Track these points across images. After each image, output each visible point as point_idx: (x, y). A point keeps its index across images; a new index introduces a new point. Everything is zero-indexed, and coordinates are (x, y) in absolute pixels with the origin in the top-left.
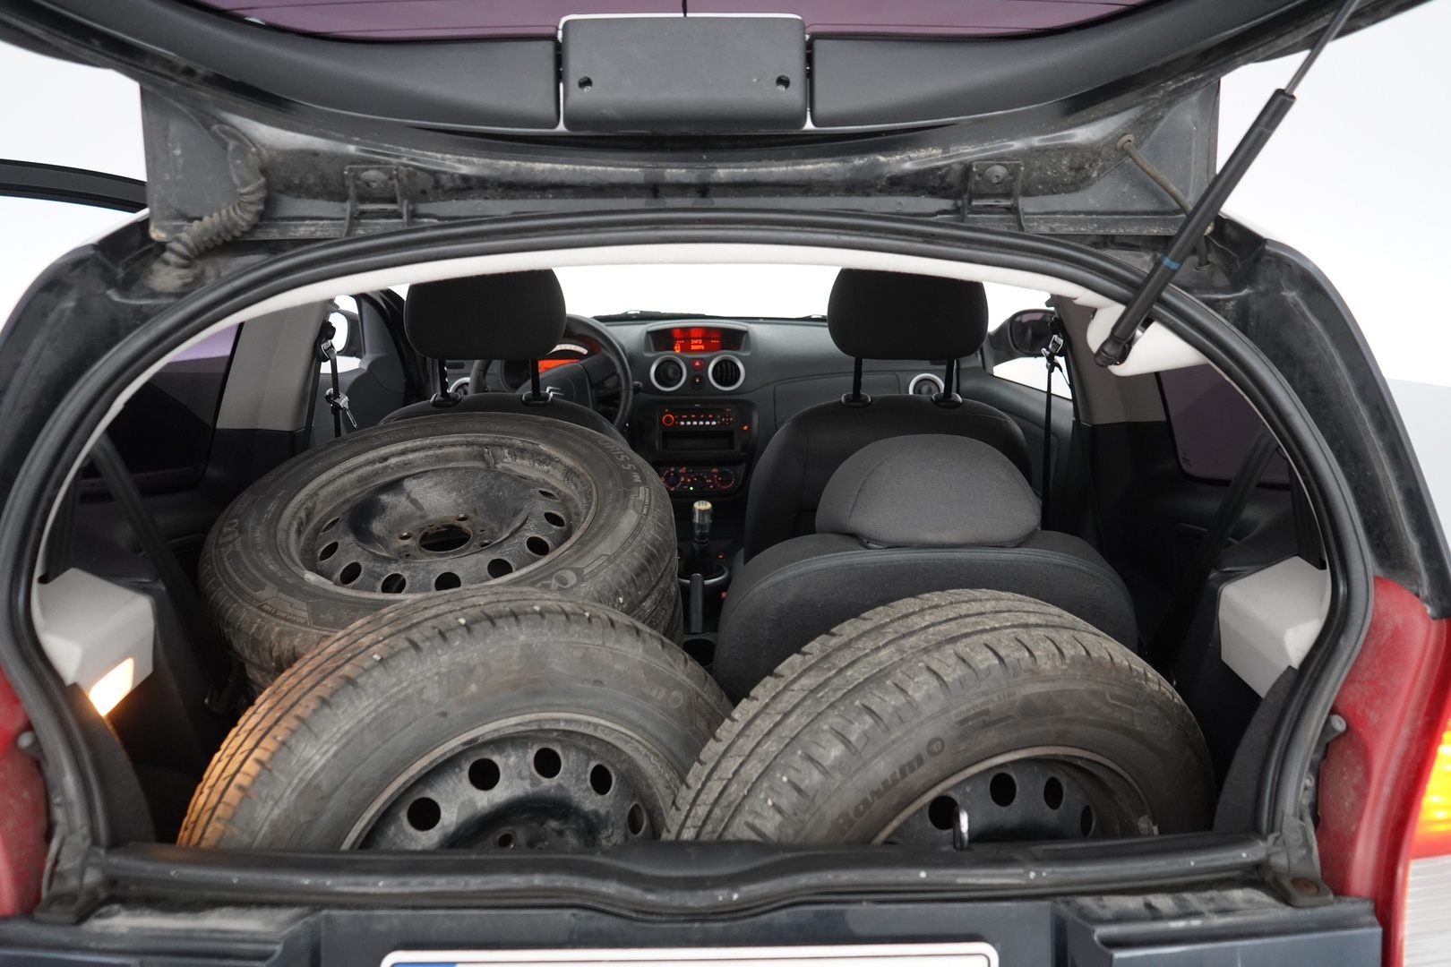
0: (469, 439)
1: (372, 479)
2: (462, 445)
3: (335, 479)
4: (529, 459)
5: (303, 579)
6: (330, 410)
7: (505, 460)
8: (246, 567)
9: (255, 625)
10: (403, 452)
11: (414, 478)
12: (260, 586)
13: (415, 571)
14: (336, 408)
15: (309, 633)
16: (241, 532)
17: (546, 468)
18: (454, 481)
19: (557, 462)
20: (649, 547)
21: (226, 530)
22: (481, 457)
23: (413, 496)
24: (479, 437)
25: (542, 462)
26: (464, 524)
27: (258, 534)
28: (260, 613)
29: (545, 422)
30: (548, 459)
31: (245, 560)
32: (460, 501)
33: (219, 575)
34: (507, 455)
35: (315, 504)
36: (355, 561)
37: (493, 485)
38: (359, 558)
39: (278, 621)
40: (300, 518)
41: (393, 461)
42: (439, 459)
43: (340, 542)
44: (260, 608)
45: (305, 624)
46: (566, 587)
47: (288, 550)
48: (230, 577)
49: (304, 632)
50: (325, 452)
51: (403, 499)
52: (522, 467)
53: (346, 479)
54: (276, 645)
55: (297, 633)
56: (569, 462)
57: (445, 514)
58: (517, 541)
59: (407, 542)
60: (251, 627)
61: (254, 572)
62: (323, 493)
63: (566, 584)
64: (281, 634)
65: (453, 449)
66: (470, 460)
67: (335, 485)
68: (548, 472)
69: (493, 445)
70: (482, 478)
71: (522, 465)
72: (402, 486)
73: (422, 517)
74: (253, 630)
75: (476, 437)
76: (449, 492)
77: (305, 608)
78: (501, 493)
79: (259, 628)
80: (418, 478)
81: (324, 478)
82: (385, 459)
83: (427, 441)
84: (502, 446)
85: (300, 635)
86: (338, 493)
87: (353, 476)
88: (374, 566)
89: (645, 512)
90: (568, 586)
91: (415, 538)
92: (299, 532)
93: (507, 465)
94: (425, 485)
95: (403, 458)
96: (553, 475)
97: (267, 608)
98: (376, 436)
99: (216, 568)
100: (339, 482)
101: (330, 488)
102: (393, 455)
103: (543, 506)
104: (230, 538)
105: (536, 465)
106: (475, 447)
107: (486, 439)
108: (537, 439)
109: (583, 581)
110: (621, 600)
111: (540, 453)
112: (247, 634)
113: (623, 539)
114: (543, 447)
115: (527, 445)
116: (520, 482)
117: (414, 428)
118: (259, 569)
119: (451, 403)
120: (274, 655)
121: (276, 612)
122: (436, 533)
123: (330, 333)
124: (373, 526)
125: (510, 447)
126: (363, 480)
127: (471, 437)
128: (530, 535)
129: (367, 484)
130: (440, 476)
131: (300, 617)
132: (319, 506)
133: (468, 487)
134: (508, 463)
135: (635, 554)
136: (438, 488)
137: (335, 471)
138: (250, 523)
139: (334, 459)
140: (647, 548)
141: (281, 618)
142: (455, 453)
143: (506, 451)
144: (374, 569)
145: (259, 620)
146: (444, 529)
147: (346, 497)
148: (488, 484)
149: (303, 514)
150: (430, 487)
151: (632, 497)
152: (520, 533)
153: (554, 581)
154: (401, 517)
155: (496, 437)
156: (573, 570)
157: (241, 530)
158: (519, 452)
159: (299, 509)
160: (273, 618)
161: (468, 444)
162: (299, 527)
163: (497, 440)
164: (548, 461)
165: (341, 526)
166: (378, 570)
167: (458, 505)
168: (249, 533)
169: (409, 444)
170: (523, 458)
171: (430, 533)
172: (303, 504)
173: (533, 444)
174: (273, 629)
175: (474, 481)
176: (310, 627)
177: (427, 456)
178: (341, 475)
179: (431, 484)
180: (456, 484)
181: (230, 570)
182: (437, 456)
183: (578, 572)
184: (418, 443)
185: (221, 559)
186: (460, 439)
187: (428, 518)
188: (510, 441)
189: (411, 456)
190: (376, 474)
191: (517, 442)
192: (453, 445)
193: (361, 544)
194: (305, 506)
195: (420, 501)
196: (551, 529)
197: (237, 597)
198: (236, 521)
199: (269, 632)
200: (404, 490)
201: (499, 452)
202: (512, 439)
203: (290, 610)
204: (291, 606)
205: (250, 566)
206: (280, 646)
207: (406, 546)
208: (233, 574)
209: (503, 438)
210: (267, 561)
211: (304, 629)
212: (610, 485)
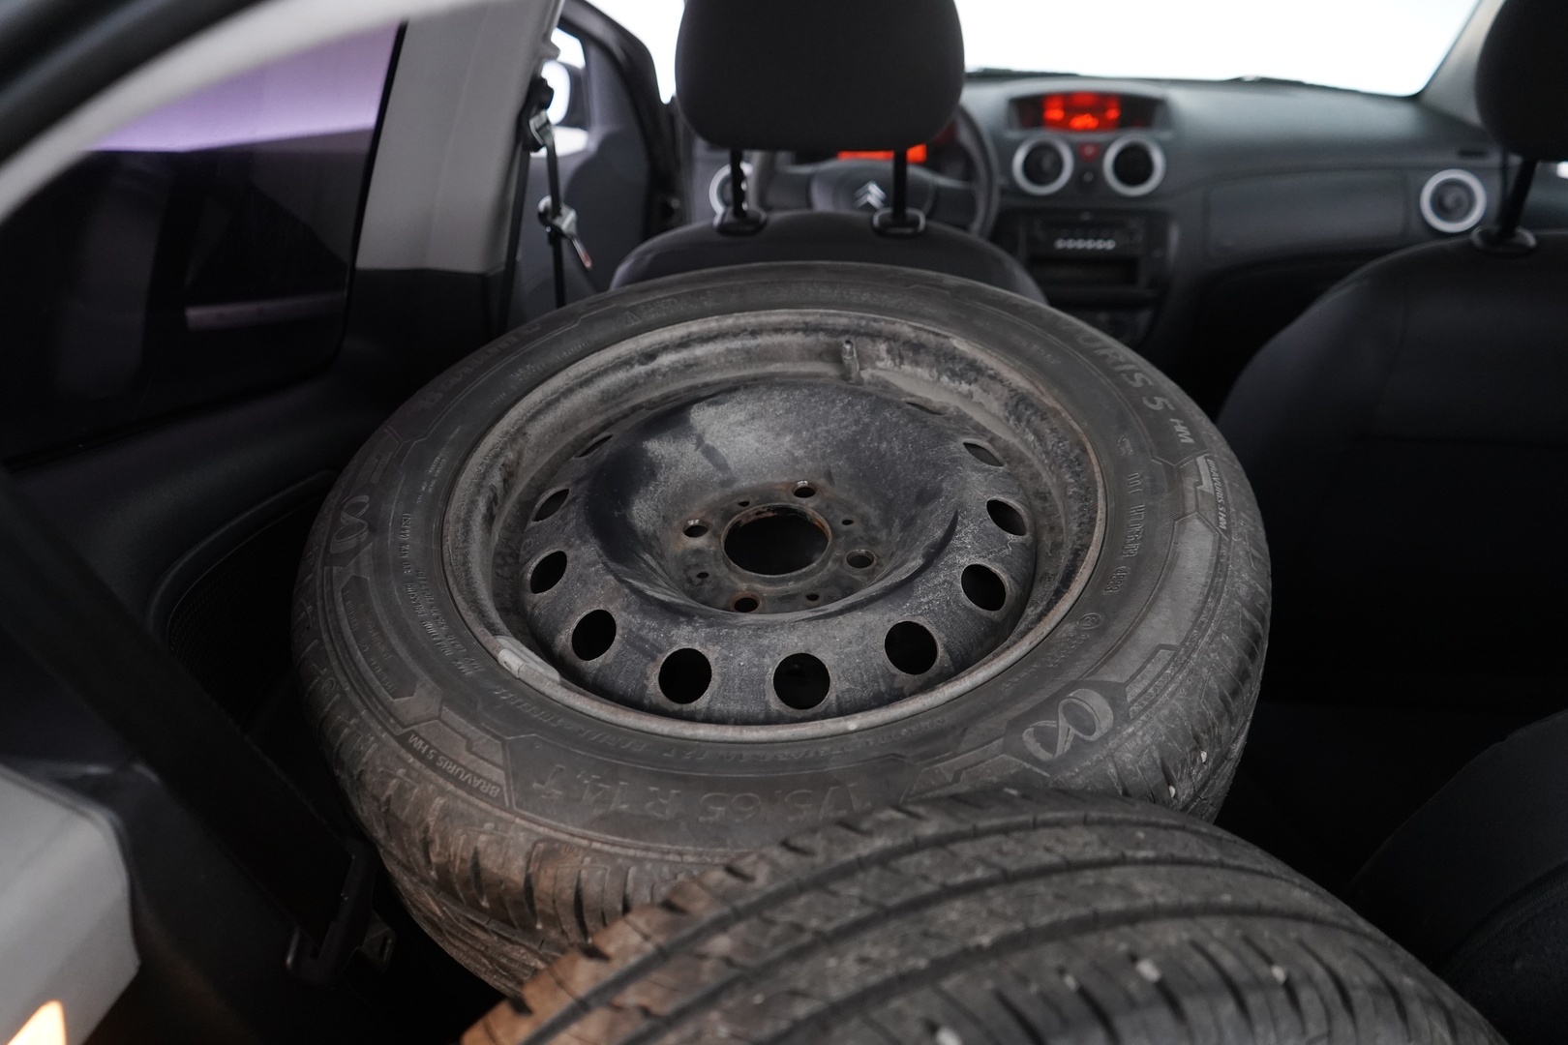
0: (809, 319)
1: (626, 396)
2: (795, 330)
3: (558, 400)
4: (931, 366)
5: (496, 659)
6: (546, 238)
7: (880, 364)
8: (378, 628)
9: (394, 781)
10: (684, 343)
11: (709, 405)
12: (404, 685)
13: (730, 648)
14: (556, 236)
15: (509, 823)
16: (373, 529)
17: (965, 387)
18: (788, 411)
19: (991, 377)
20: (1247, 615)
21: (346, 518)
22: (835, 356)
23: (708, 442)
24: (829, 315)
25: (954, 375)
26: (808, 505)
27: (407, 536)
28: (403, 752)
29: (960, 289)
30: (972, 370)
31: (378, 608)
32: (799, 453)
33: (325, 636)
34: (884, 354)
35: (520, 455)
36: (602, 607)
37: (867, 425)
38: (611, 600)
39: (441, 781)
40: (493, 488)
41: (666, 360)
42: (750, 356)
43: (570, 554)
44: (402, 741)
45: (497, 801)
46: (1092, 738)
47: (467, 571)
48: (346, 647)
49: (500, 819)
50: (539, 342)
51: (690, 446)
52: (916, 381)
53: (578, 399)
54: (438, 841)
55: (482, 822)
56: (1018, 381)
57: (769, 479)
58: (942, 578)
59: (699, 542)
60: (384, 784)
61: (394, 640)
62: (535, 430)
63: (1090, 731)
64: (446, 813)
65: (778, 339)
66: (810, 359)
67: (559, 412)
68: (970, 395)
69: (857, 333)
70: (844, 409)
71: (913, 376)
72: (686, 420)
73: (724, 484)
74: (389, 792)
75: (822, 315)
76: (778, 435)
77: (498, 758)
78: (884, 445)
79: (401, 789)
80: (717, 403)
81: (537, 396)
82: (650, 356)
83: (729, 321)
84: (875, 336)
85: (488, 826)
86: (564, 427)
87: (591, 392)
88: (642, 627)
89: (1223, 524)
90: (1096, 735)
91: (716, 534)
92: (490, 519)
93: (881, 374)
94: (732, 418)
95: (684, 355)
96: (980, 404)
97: (419, 744)
98: (633, 309)
99: (320, 612)
100: (567, 406)
101: (549, 419)
102: (666, 348)
103: (979, 487)
104: (351, 542)
105: (945, 379)
106: (822, 337)
107: (842, 319)
108: (945, 324)
109: (1128, 720)
110: (1204, 755)
111: (952, 356)
112: (376, 799)
113: (1194, 602)
114: (960, 344)
115: (924, 337)
116: (925, 425)
117: (703, 292)
118: (404, 633)
119: (749, 228)
120: (434, 859)
121: (436, 759)
122: (754, 522)
123: (545, 98)
124: (635, 510)
125: (892, 338)
126: (607, 398)
127: (812, 315)
128: (966, 561)
129: (617, 405)
130: (759, 399)
131: (489, 781)
132: (528, 456)
133: (815, 425)
134: (883, 368)
135: (1225, 638)
136: (757, 424)
137: (558, 382)
138: (393, 508)
139: (555, 357)
140: (1244, 619)
141: (445, 774)
142: (781, 345)
143: (883, 347)
144: (643, 633)
145: (401, 772)
146: (771, 514)
147: (579, 432)
148: (857, 422)
149: (496, 479)
150: (741, 424)
151: (1189, 483)
152: (948, 558)
153: (1063, 722)
154: (685, 485)
155: (862, 318)
156: (1104, 688)
157: (375, 526)
158: (912, 350)
159: (490, 466)
160: (428, 772)
161: (808, 329)
162: (490, 509)
163: (863, 323)
164: (972, 375)
165: (572, 516)
166: (652, 636)
167: (796, 460)
168: (390, 534)
169: (695, 327)
170: (916, 363)
171: (744, 522)
172: (497, 456)
173: (937, 335)
174: (430, 801)
175: (827, 412)
176: (509, 810)
177: (730, 351)
178: (569, 391)
179: (742, 416)
180: (792, 417)
181: (348, 632)
182: (748, 351)
183: (1114, 695)
184: (712, 324)
185: (332, 593)
186: (790, 318)
187: (736, 487)
188: (892, 327)
189: (699, 351)
190: (634, 385)
191: (905, 329)
192: (778, 329)
193: (613, 565)
194: (502, 460)
195: (723, 451)
196: (1005, 542)
197: (357, 702)
198: (365, 498)
199: (422, 804)
200: (691, 428)
201: (868, 346)
202: (893, 323)
203: (467, 758)
204: (469, 749)
205: (386, 625)
206: (445, 846)
207: (698, 552)
208: (352, 641)
209: (875, 320)
210: (422, 610)
211: (498, 812)
212: (1128, 448)
